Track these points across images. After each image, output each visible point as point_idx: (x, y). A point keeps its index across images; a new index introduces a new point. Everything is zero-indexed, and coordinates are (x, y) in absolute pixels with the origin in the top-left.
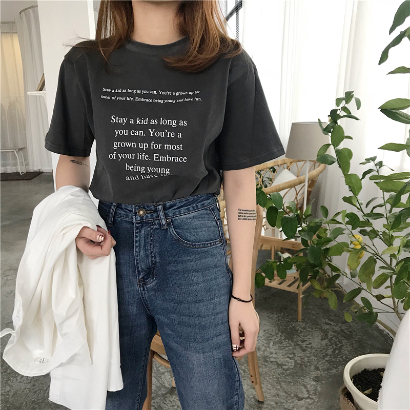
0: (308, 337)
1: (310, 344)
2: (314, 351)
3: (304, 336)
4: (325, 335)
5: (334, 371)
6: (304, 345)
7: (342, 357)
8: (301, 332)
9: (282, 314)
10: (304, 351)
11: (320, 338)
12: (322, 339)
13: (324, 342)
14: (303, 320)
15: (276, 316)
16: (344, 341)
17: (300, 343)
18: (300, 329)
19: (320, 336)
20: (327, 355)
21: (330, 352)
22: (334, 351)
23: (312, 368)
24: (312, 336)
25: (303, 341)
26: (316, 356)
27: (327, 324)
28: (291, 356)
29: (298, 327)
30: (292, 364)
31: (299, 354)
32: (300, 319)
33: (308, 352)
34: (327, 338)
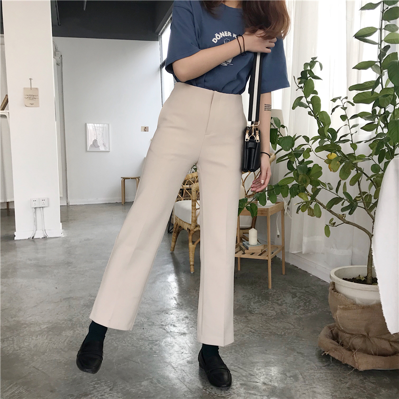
0: (281, 297)
1: (284, 301)
2: (289, 305)
3: (277, 297)
4: (294, 295)
5: (309, 314)
6: (279, 302)
7: (313, 306)
8: (274, 295)
9: (254, 286)
10: (280, 305)
11: (290, 297)
12: (293, 298)
13: (295, 299)
14: (273, 288)
15: (249, 287)
16: (311, 298)
17: (275, 301)
20: (300, 306)
21: (302, 304)
22: (305, 303)
23: (291, 314)
24: (284, 296)
25: (278, 300)
26: (292, 308)
27: (293, 289)
28: (272, 309)
29: (270, 293)
30: (274, 313)
31: (277, 307)
32: (270, 287)
33: (284, 306)
34: (297, 297)
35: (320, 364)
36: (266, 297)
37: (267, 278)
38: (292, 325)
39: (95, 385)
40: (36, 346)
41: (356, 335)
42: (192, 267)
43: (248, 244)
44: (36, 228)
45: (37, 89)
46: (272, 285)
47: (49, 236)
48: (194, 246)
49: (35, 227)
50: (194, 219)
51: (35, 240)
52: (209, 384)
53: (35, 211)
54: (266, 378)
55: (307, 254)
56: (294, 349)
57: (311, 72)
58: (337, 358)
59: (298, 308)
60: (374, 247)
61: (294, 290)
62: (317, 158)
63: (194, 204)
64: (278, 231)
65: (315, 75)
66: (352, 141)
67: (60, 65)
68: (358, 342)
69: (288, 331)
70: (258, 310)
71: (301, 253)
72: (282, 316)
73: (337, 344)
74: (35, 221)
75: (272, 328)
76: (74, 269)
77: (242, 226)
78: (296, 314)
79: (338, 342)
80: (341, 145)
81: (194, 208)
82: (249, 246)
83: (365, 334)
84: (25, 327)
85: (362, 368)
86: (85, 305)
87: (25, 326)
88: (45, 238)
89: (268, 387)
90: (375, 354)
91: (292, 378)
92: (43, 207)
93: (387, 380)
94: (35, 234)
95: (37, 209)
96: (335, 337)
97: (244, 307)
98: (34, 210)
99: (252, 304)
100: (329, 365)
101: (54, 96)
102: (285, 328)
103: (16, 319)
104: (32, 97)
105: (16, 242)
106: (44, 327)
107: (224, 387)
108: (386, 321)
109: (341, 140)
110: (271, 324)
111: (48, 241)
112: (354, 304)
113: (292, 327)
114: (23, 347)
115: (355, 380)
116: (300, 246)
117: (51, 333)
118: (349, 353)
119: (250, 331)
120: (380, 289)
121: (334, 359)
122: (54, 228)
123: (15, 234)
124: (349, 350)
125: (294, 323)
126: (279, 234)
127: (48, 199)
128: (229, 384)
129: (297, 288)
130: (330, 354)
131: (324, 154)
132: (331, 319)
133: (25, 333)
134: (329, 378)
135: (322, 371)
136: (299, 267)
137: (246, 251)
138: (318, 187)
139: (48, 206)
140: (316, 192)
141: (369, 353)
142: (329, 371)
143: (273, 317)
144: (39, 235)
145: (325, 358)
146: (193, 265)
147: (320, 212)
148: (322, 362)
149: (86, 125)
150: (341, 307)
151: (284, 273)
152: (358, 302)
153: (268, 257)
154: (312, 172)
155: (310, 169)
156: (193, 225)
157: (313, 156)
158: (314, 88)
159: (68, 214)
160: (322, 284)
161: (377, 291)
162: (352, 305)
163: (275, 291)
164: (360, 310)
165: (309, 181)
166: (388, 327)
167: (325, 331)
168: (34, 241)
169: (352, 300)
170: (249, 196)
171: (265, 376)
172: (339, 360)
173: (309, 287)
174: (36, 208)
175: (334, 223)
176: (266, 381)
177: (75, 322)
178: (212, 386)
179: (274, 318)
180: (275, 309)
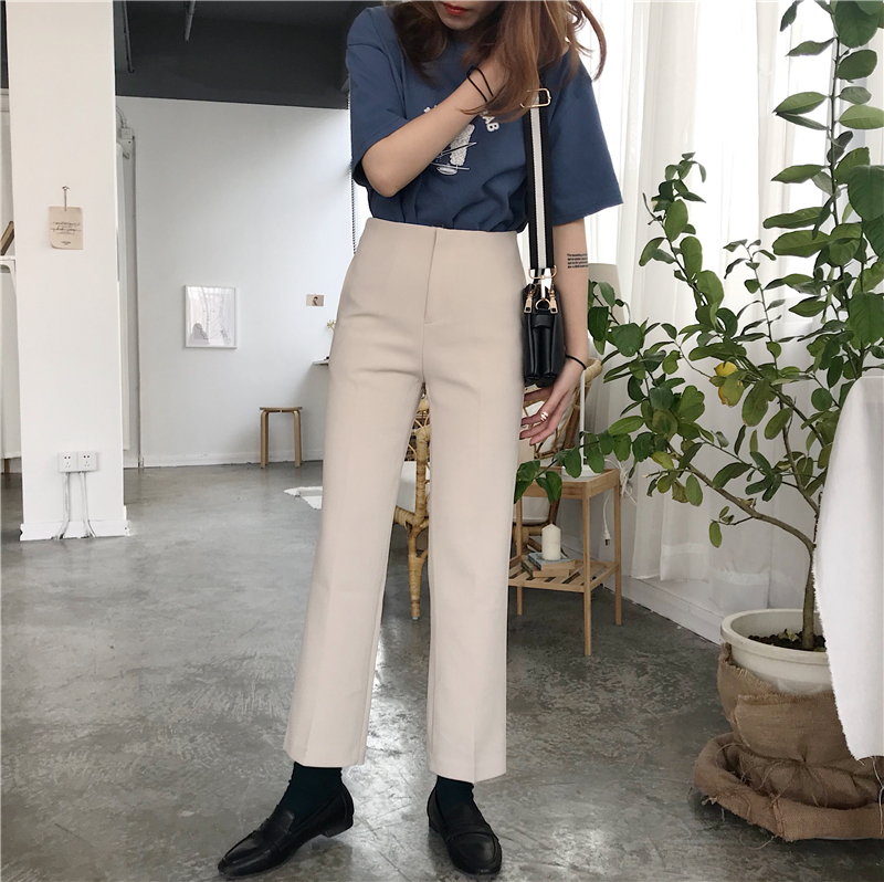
0: (612, 674)
1: (619, 682)
2: (629, 690)
3: (603, 673)
4: (642, 670)
5: (675, 711)
6: (609, 684)
7: (682, 695)
8: (597, 669)
9: (553, 648)
10: (611, 691)
12: (639, 676)
13: (644, 679)
14: (595, 654)
15: (541, 652)
16: (679, 676)
17: (599, 682)
18: (593, 664)
19: (633, 672)
20: (655, 694)
21: (658, 689)
22: (665, 688)
23: (635, 711)
24: (618, 671)
25: (606, 680)
26: (636, 697)
27: (639, 656)
28: (592, 699)
29: (589, 663)
30: (596, 708)
31: (603, 695)
32: (588, 651)
33: (619, 692)
34: (647, 673)
35: (699, 825)
36: (579, 673)
37: (582, 631)
38: (636, 735)
39: (196, 868)
40: (64, 776)
41: (777, 760)
42: (415, 605)
43: (541, 558)
44: (70, 516)
45: (79, 209)
46: (592, 647)
47: (98, 533)
48: (421, 560)
49: (67, 515)
50: (421, 501)
51: (67, 543)
52: (451, 868)
53: (68, 480)
54: (577, 854)
55: (671, 582)
56: (640, 790)
57: (680, 185)
58: (735, 811)
59: (650, 697)
60: (818, 571)
61: (641, 660)
62: (694, 373)
63: (421, 470)
64: (606, 531)
65: (690, 191)
66: (770, 336)
67: (131, 159)
68: (781, 776)
69: (628, 749)
70: (561, 701)
71: (659, 578)
72: (614, 715)
73: (735, 778)
74: (68, 501)
75: (591, 742)
76: (151, 607)
77: (526, 518)
78: (646, 711)
79: (738, 776)
80: (745, 344)
81: (421, 478)
82: (542, 563)
83: (799, 758)
84: (41, 734)
85: (792, 835)
86: (175, 686)
87: (41, 731)
88: (88, 538)
89: (583, 875)
90: (821, 805)
91: (635, 856)
92: (85, 472)
93: (846, 862)
94: (66, 529)
95: (72, 476)
96: (731, 765)
97: (529, 694)
98: (65, 476)
99: (548, 687)
100: (717, 828)
101: (117, 225)
102: (619, 742)
103: (21, 715)
104: (67, 227)
105: (23, 546)
106: (82, 733)
107: (484, 874)
108: (845, 731)
109: (746, 333)
110: (591, 732)
111: (96, 545)
112: (774, 691)
113: (636, 739)
114: (34, 780)
115: (776, 861)
116: (656, 565)
117: (98, 747)
118: (763, 800)
119: (545, 749)
120: (830, 660)
121: (728, 813)
122: (109, 516)
123: (22, 527)
124: (764, 793)
125: (641, 730)
126: (608, 537)
127: (97, 454)
128: (496, 867)
129: (648, 654)
130: (720, 803)
131: (708, 365)
132: (723, 723)
133: (39, 747)
134: (717, 857)
135: (702, 841)
136: (653, 610)
137: (535, 574)
138: (696, 441)
139: (97, 470)
140: (692, 451)
141: (808, 802)
142: (717, 842)
143: (594, 718)
144: (76, 531)
145: (710, 811)
146: (418, 602)
147: (700, 495)
148: (703, 819)
149: (184, 289)
150: (746, 698)
151: (619, 621)
152: (782, 687)
153: (585, 587)
154: (683, 406)
155: (677, 397)
156: (419, 515)
157: (684, 369)
158: (687, 219)
159: (141, 488)
160: (703, 646)
161: (825, 664)
162: (769, 694)
163: (598, 660)
164: (786, 706)
165: (675, 426)
166: (849, 745)
167: (708, 752)
168: (62, 544)
169: (770, 682)
170: (543, 455)
171: (576, 850)
172: (741, 815)
173: (675, 652)
174: (69, 473)
175: (731, 518)
176: (579, 861)
177: (153, 723)
178: (457, 873)
179: (597, 721)
180: (597, 698)
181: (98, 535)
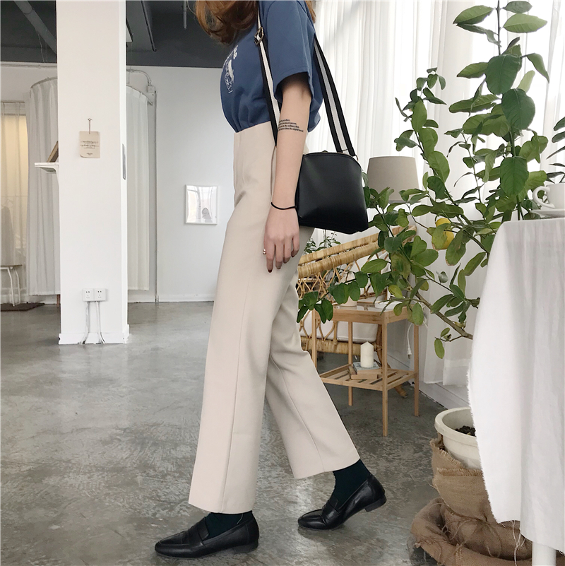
0: (396, 450)
1: (399, 456)
2: (402, 462)
3: (390, 449)
4: (419, 449)
6: (391, 457)
8: (387, 446)
10: (390, 461)
11: (412, 451)
12: (415, 452)
13: (417, 455)
14: (390, 435)
17: (385, 455)
18: (386, 443)
20: (420, 465)
23: (401, 475)
24: (402, 449)
25: (389, 455)
26: (406, 466)
28: (374, 465)
29: (383, 442)
32: (385, 433)
33: (395, 463)
34: (422, 451)
38: (393, 493)
41: (467, 518)
43: (360, 366)
44: (89, 330)
45: (97, 133)
46: (389, 429)
47: (107, 341)
49: (87, 328)
51: (87, 346)
53: (89, 307)
59: (416, 467)
64: (409, 349)
66: (479, 199)
67: (154, 105)
71: (442, 383)
72: (384, 476)
74: (88, 320)
77: (355, 338)
78: (408, 475)
82: (359, 370)
88: (100, 344)
92: (99, 302)
94: (86, 338)
95: (91, 303)
98: (87, 304)
101: (123, 140)
104: (90, 144)
105: (60, 347)
106: (25, 468)
109: (465, 197)
111: (106, 348)
112: (464, 466)
116: (439, 373)
117: (29, 478)
118: (450, 547)
122: (117, 330)
123: (60, 336)
126: (410, 353)
127: (107, 290)
130: (423, 547)
137: (353, 377)
139: (107, 300)
141: (483, 552)
144: (93, 339)
147: (422, 317)
149: (185, 186)
151: (417, 413)
153: (384, 387)
159: (140, 314)
163: (391, 440)
166: (492, 510)
168: (84, 347)
172: (435, 557)
174: (89, 302)
175: (449, 337)
177: (73, 464)
180: (378, 465)
181: (106, 342)
